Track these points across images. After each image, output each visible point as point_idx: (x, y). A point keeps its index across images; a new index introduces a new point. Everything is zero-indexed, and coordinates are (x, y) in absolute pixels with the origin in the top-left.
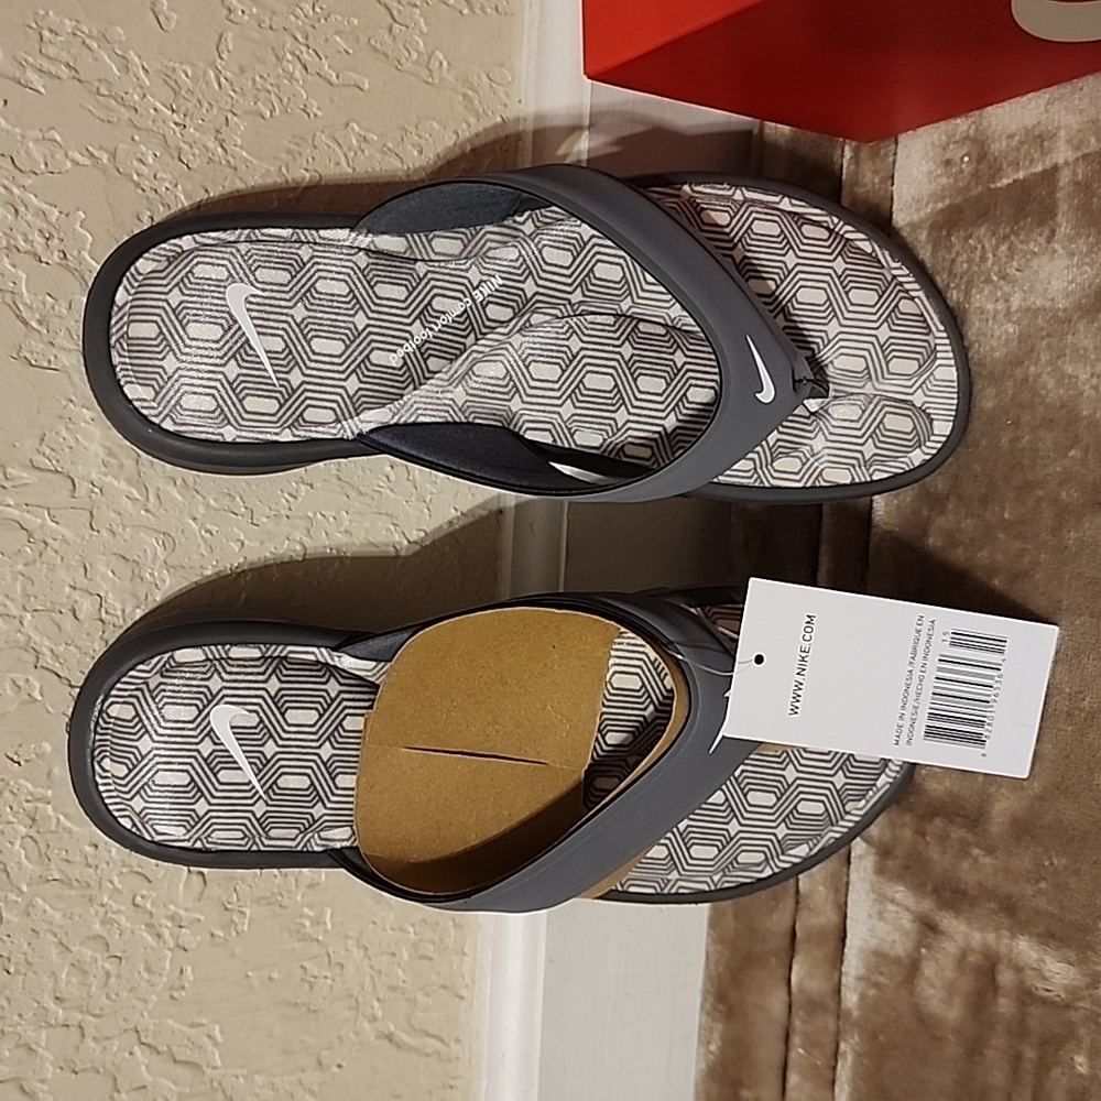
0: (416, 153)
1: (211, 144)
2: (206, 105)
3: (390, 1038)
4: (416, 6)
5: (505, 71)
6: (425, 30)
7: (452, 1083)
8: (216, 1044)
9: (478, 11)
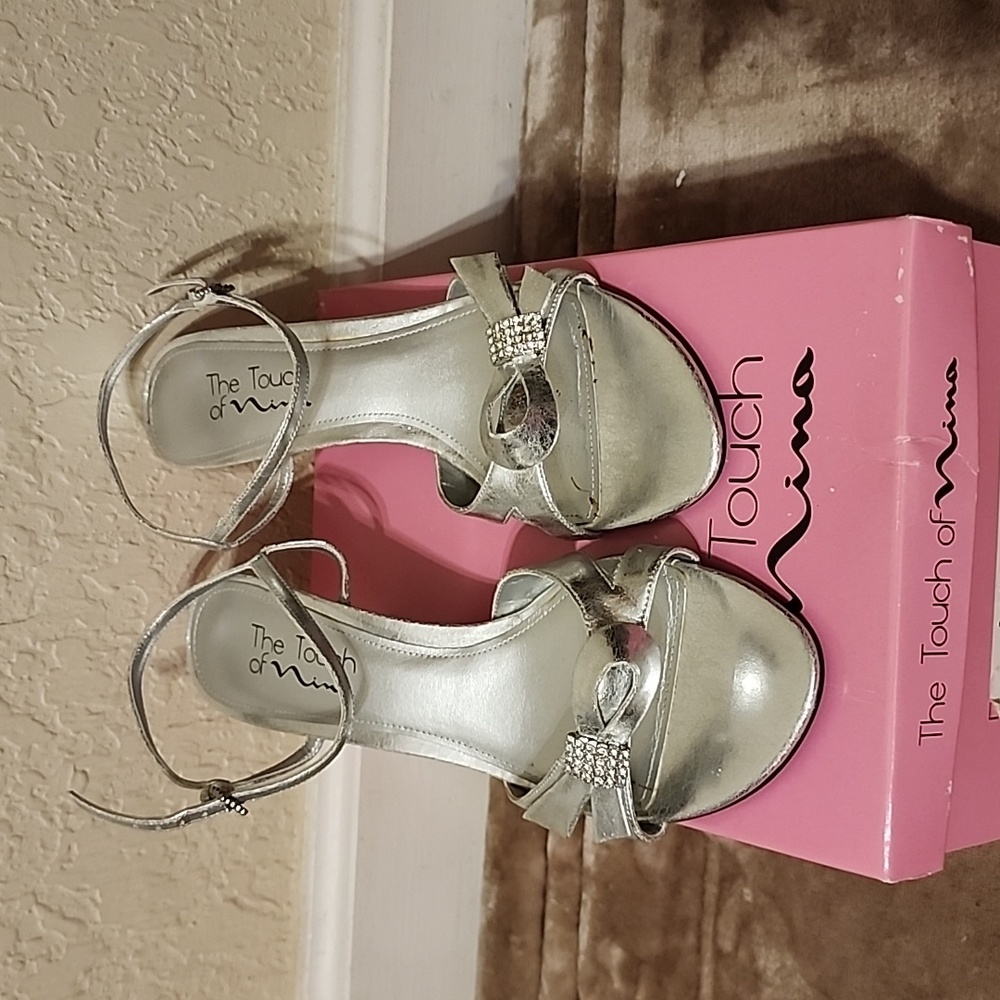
0: (251, 216)
1: (92, 213)
2: (87, 183)
3: (234, 901)
4: (250, 105)
5: (321, 153)
6: (258, 122)
7: (284, 937)
8: (96, 904)
9: (299, 108)
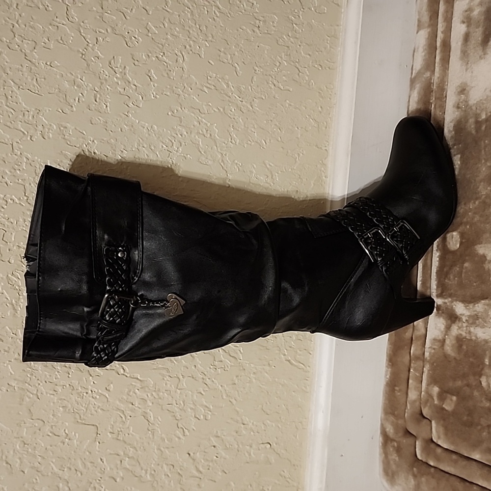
0: (304, 109)
1: (249, 106)
2: (248, 96)
3: (289, 361)
4: (306, 68)
5: (331, 86)
6: (308, 74)
7: (307, 379)
8: (241, 353)
9: (324, 68)
